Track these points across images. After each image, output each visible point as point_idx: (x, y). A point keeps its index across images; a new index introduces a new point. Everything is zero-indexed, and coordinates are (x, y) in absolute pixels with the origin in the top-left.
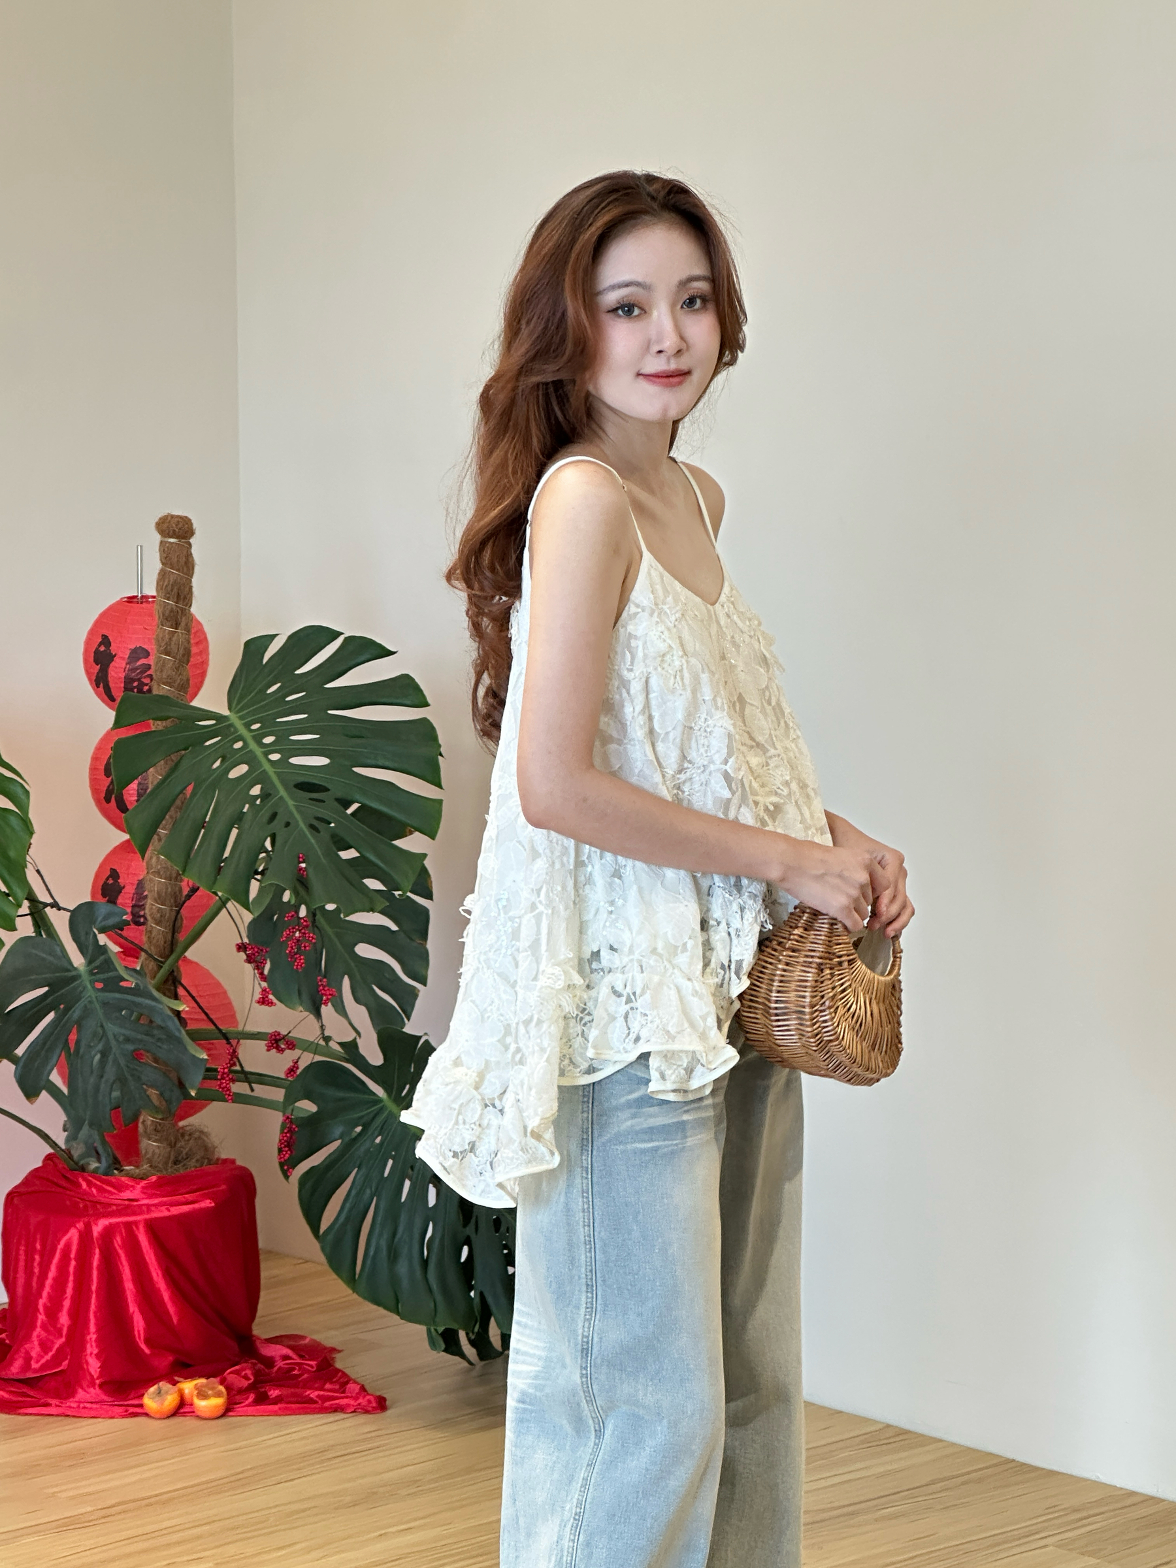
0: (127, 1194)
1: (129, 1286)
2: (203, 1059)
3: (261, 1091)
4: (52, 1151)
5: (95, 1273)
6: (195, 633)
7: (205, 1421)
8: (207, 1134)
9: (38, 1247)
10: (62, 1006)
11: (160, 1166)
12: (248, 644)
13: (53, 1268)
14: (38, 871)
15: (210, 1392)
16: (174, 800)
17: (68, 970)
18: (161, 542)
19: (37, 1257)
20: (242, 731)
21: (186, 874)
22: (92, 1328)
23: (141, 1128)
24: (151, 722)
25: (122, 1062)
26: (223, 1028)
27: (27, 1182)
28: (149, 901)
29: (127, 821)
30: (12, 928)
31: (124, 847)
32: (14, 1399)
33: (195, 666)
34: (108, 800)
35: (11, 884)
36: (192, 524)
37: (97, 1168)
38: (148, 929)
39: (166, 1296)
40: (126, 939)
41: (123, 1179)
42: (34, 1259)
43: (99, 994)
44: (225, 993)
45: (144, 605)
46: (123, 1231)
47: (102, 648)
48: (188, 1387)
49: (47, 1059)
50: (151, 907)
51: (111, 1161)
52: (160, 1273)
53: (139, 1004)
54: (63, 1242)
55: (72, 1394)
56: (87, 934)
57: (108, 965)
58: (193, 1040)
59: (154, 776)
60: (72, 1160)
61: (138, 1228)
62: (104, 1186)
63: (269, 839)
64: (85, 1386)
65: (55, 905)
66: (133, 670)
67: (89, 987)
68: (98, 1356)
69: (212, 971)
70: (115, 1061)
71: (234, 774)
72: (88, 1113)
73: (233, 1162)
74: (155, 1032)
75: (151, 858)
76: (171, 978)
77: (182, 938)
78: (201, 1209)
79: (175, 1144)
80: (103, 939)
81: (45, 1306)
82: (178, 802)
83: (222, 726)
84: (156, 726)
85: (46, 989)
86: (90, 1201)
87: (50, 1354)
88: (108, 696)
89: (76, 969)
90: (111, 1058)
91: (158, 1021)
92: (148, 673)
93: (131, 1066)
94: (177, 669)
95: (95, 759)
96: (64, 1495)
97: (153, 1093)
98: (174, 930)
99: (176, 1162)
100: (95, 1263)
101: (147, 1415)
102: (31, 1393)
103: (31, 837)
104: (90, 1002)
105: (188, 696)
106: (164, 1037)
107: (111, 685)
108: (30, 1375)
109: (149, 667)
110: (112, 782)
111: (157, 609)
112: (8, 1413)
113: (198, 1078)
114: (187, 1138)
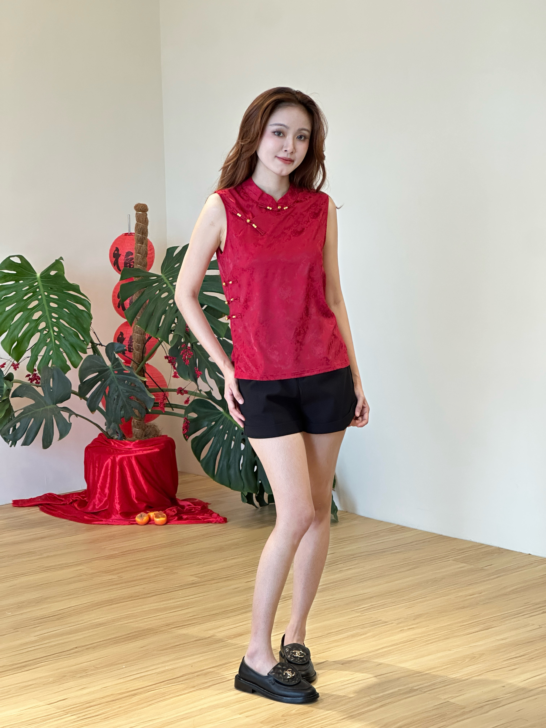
0: (128, 447)
1: (129, 479)
2: (153, 398)
3: (176, 411)
4: (102, 432)
5: (117, 474)
6: (149, 246)
7: (158, 526)
8: (157, 427)
9: (97, 465)
10: (103, 380)
11: (140, 437)
12: (168, 250)
13: (103, 472)
14: (94, 332)
15: (160, 516)
16: (142, 306)
17: (105, 367)
18: (136, 213)
19: (97, 469)
20: (166, 280)
21: (146, 331)
22: (117, 494)
23: (132, 424)
24: (134, 278)
25: (124, 399)
26: (162, 388)
27: (92, 443)
28: (134, 343)
29: (125, 313)
30: (86, 353)
31: (125, 324)
32: (89, 519)
33: (150, 258)
34: (119, 307)
35: (85, 337)
36: (147, 207)
37: (117, 438)
38: (134, 353)
39: (143, 482)
40: (126, 356)
41: (126, 441)
42: (96, 470)
43: (116, 375)
44: (162, 377)
45: (131, 236)
46: (127, 460)
47: (116, 252)
48: (152, 514)
49: (98, 398)
50: (135, 344)
51: (122, 436)
52: (140, 475)
53: (131, 379)
54: (106, 463)
55: (111, 517)
56: (112, 354)
57: (119, 365)
58: (150, 392)
59: (135, 297)
60: (108, 435)
61: (132, 458)
62: (120, 444)
63: (176, 319)
64: (114, 514)
65: (101, 344)
66: (126, 260)
67: (113, 373)
68: (119, 503)
69: (158, 369)
70: (122, 399)
71: (163, 296)
72: (113, 418)
73: (166, 436)
74: (136, 389)
75: (134, 327)
76: (142, 370)
77: (146, 356)
78: (154, 452)
79: (145, 429)
80: (117, 356)
81: (100, 486)
82: (144, 307)
83: (159, 279)
84: (135, 279)
85: (98, 373)
86: (115, 449)
87: (102, 503)
88: (118, 269)
89: (108, 366)
90: (120, 398)
91: (137, 385)
92: (133, 261)
93: (128, 401)
94: (143, 259)
95: (114, 292)
96: (108, 548)
97: (136, 412)
98: (143, 353)
99: (145, 437)
100: (117, 471)
101: (137, 524)
102: (96, 517)
103: (91, 320)
104: (113, 378)
105: (147, 269)
106: (139, 390)
107: (119, 265)
108: (95, 511)
109: (133, 259)
110: (120, 301)
111: (135, 237)
112: (87, 524)
113: (152, 405)
114: (149, 427)
